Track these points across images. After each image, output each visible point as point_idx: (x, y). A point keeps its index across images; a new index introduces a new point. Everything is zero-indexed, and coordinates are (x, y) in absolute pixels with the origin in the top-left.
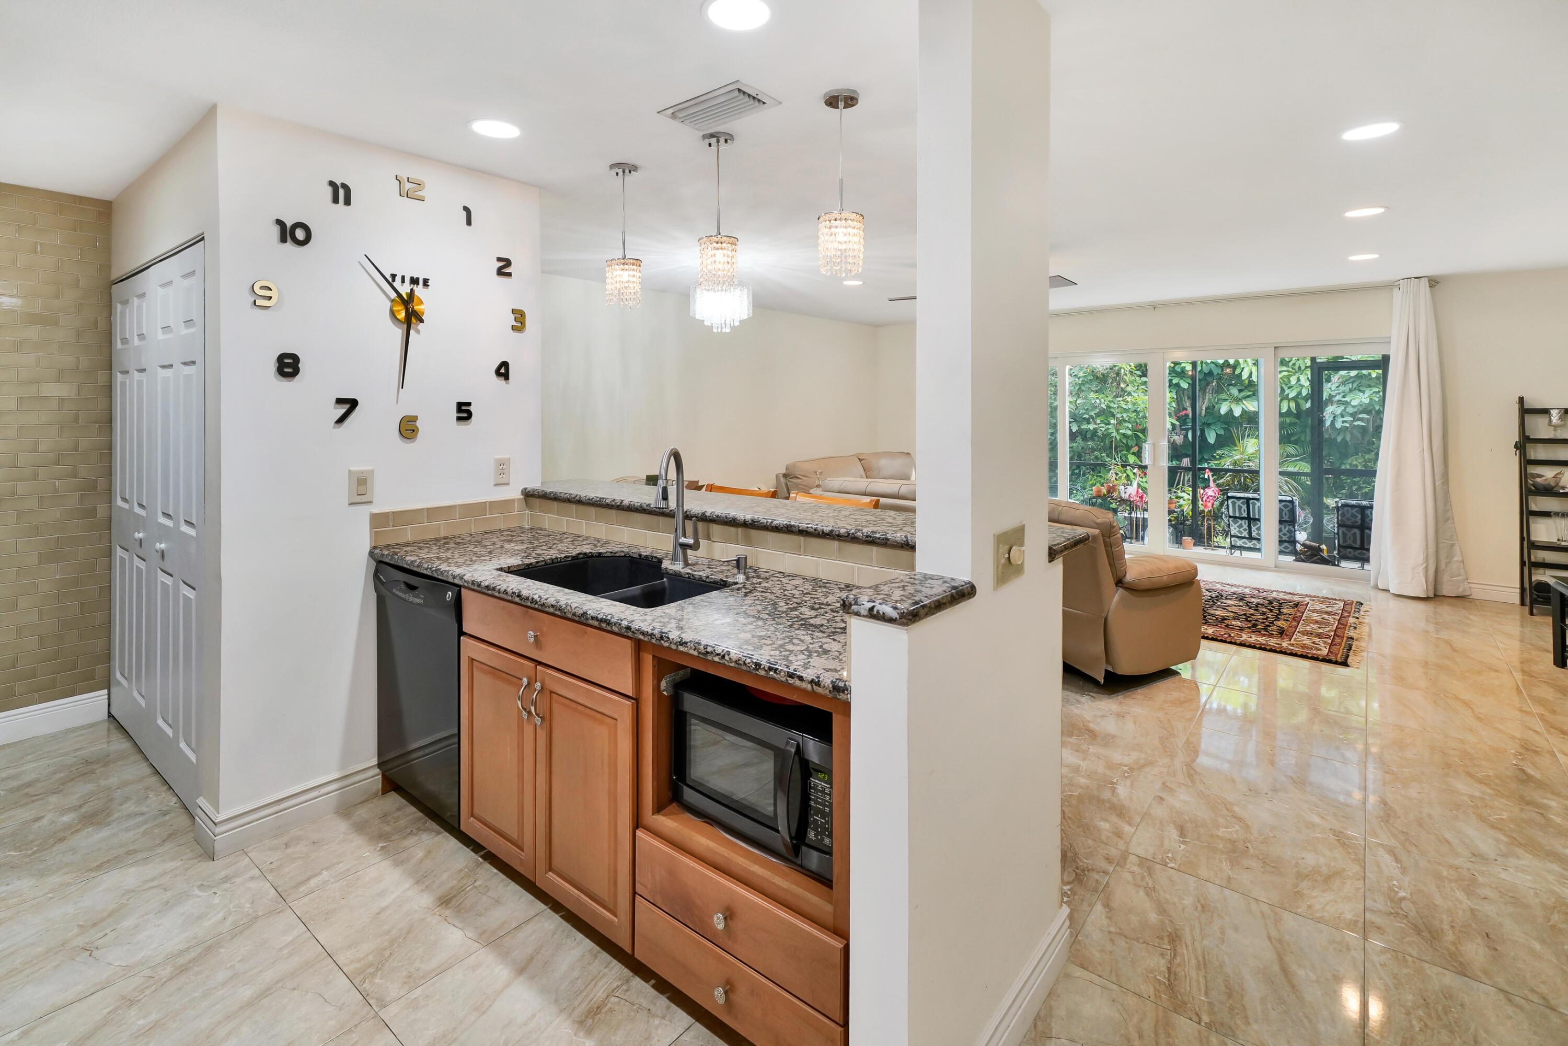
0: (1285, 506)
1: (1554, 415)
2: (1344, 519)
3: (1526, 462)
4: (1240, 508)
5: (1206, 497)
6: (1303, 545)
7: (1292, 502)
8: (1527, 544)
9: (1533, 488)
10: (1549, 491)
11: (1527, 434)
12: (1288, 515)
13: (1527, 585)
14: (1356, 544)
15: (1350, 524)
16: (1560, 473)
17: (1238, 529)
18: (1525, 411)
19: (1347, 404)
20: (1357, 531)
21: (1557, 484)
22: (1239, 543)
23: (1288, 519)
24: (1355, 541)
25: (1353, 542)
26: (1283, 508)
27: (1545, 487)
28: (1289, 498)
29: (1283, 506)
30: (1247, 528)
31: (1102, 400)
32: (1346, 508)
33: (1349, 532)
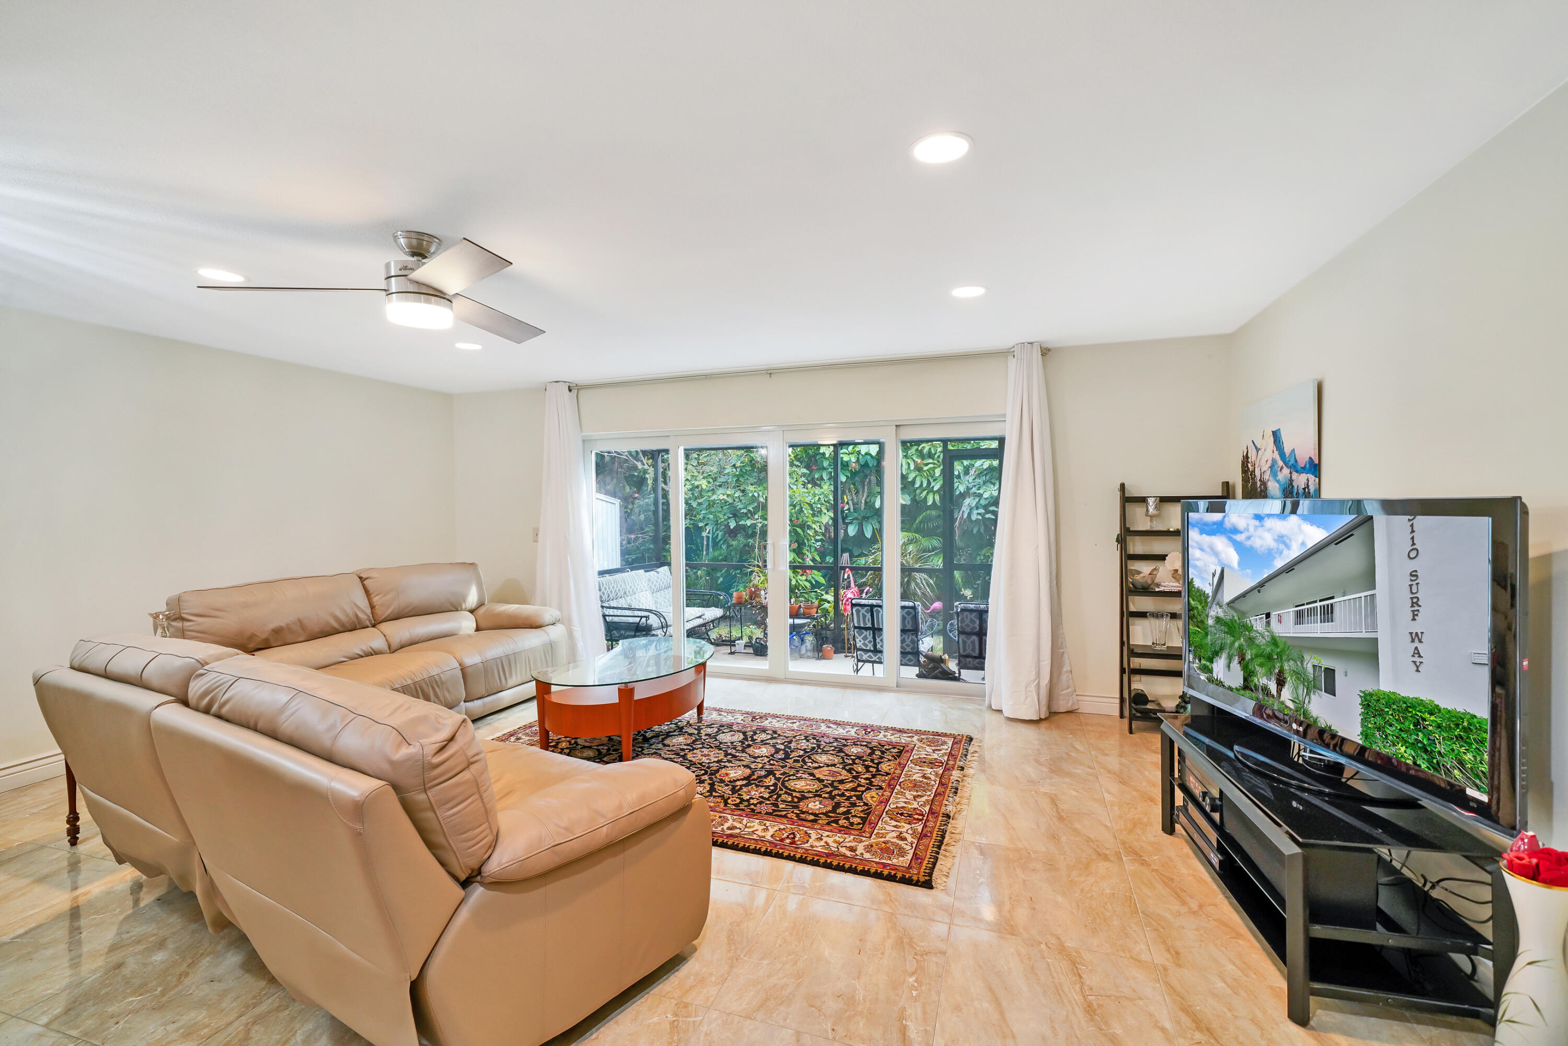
0: (908, 613)
1: (1151, 504)
2: (963, 625)
3: (1127, 557)
4: (864, 616)
5: (845, 599)
6: (926, 656)
7: (914, 608)
8: (1128, 650)
9: (1131, 586)
10: (1146, 590)
11: (1127, 526)
12: (910, 623)
13: (1126, 695)
14: (974, 652)
15: (970, 630)
16: (1155, 569)
17: (863, 642)
18: (1128, 500)
19: (980, 496)
20: (975, 638)
21: (1153, 582)
22: (865, 657)
23: (910, 629)
24: (973, 650)
25: (972, 650)
26: (905, 615)
27: (1143, 586)
28: (911, 604)
29: (906, 613)
30: (872, 640)
31: (760, 493)
32: (965, 613)
33: (968, 640)
